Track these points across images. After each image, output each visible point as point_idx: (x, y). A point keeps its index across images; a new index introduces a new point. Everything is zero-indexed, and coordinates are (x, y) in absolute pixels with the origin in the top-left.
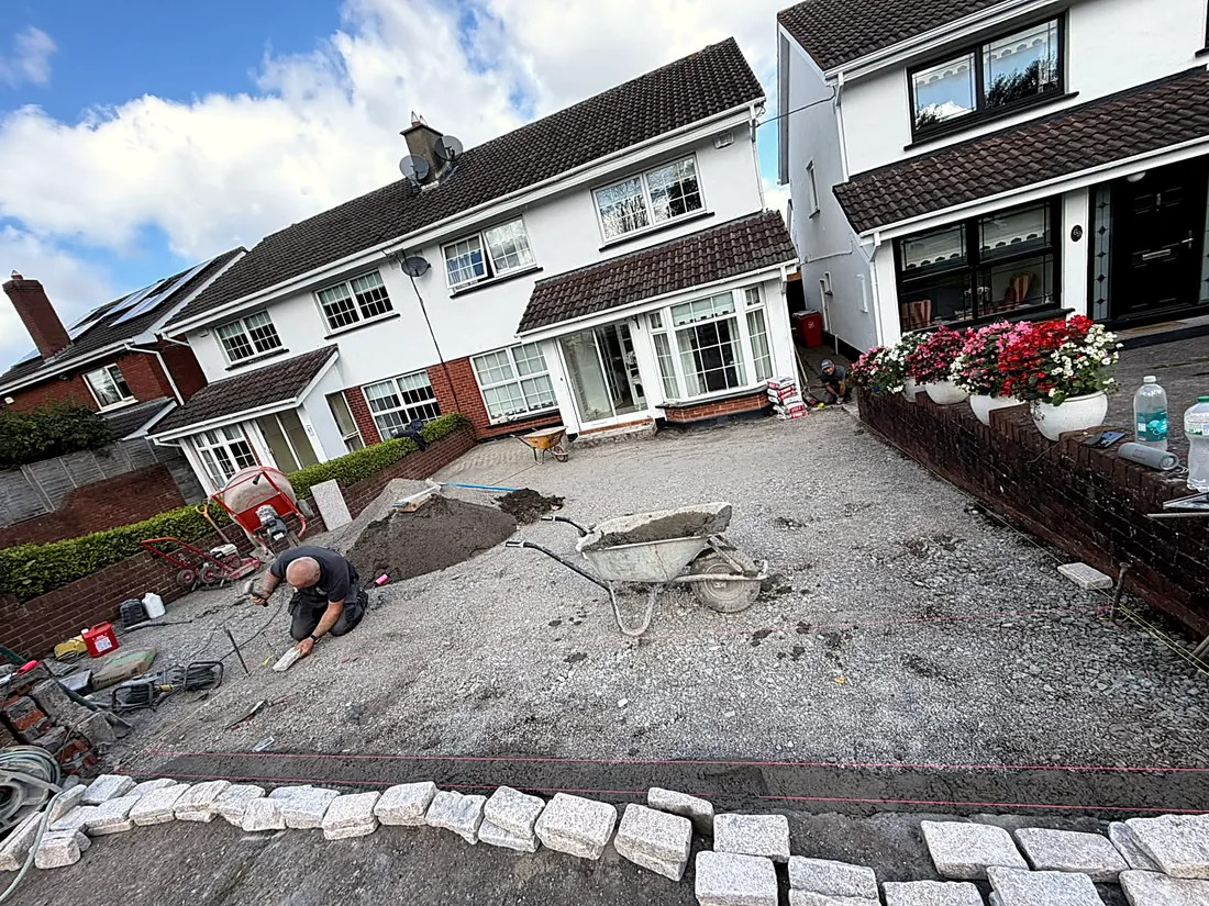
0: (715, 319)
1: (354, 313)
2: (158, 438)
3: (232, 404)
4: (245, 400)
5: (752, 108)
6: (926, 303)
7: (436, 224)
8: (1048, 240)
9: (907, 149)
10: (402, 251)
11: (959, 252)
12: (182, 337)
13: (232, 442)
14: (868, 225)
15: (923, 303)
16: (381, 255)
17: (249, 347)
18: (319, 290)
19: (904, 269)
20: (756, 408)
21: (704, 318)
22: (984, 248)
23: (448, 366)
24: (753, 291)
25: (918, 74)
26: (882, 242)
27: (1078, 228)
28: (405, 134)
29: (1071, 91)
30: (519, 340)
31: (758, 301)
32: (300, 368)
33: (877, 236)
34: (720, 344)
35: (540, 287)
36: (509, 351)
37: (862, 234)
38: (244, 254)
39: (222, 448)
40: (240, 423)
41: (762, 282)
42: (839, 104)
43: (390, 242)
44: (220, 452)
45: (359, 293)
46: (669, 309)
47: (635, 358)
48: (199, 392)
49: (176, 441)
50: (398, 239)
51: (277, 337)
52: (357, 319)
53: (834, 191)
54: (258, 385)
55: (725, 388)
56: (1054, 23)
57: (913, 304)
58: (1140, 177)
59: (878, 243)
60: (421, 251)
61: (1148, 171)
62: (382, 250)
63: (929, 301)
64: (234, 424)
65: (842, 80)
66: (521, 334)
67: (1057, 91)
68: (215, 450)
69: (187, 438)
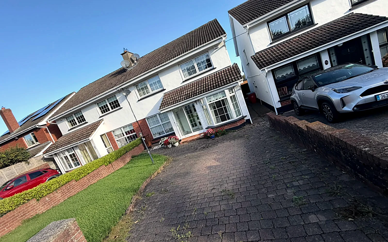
0: (220, 99)
1: (108, 109)
2: (46, 155)
3: (70, 141)
4: (74, 140)
5: (223, 37)
6: (285, 88)
7: (132, 79)
8: (318, 65)
9: (271, 44)
10: (122, 88)
11: (292, 72)
12: (54, 122)
13: (70, 154)
14: (263, 67)
15: (284, 88)
16: (116, 90)
17: (76, 122)
18: (97, 103)
19: (276, 78)
20: (237, 125)
21: (217, 99)
22: (299, 69)
23: (138, 122)
24: (231, 89)
25: (270, 23)
26: (268, 71)
27: (326, 61)
28: (122, 54)
29: (316, 23)
30: (160, 112)
31: (233, 92)
32: (91, 127)
33: (266, 69)
34: (223, 107)
35: (165, 95)
36: (158, 115)
37: (261, 69)
38: (74, 94)
39: (67, 156)
40: (72, 148)
41: (233, 87)
42: (249, 34)
43: (118, 86)
44: (66, 158)
45: (109, 102)
46: (205, 98)
47: (197, 114)
48: (60, 138)
49: (52, 155)
50: (120, 85)
51: (84, 118)
52: (109, 110)
53: (251, 58)
54: (78, 134)
55: (226, 120)
56: (307, 6)
57: (281, 88)
58: (342, 45)
59: (267, 72)
60: (128, 88)
61: (343, 43)
62: (116, 89)
63: (286, 87)
64: (70, 148)
65: (248, 27)
66: (160, 110)
67: (312, 23)
68: (65, 157)
69: (55, 154)
